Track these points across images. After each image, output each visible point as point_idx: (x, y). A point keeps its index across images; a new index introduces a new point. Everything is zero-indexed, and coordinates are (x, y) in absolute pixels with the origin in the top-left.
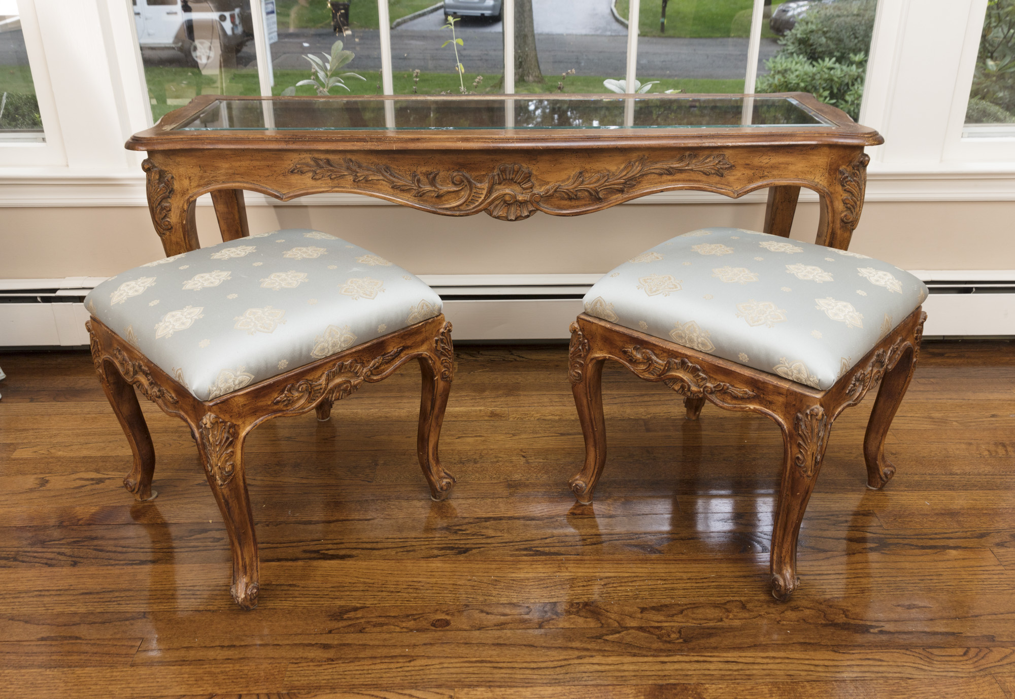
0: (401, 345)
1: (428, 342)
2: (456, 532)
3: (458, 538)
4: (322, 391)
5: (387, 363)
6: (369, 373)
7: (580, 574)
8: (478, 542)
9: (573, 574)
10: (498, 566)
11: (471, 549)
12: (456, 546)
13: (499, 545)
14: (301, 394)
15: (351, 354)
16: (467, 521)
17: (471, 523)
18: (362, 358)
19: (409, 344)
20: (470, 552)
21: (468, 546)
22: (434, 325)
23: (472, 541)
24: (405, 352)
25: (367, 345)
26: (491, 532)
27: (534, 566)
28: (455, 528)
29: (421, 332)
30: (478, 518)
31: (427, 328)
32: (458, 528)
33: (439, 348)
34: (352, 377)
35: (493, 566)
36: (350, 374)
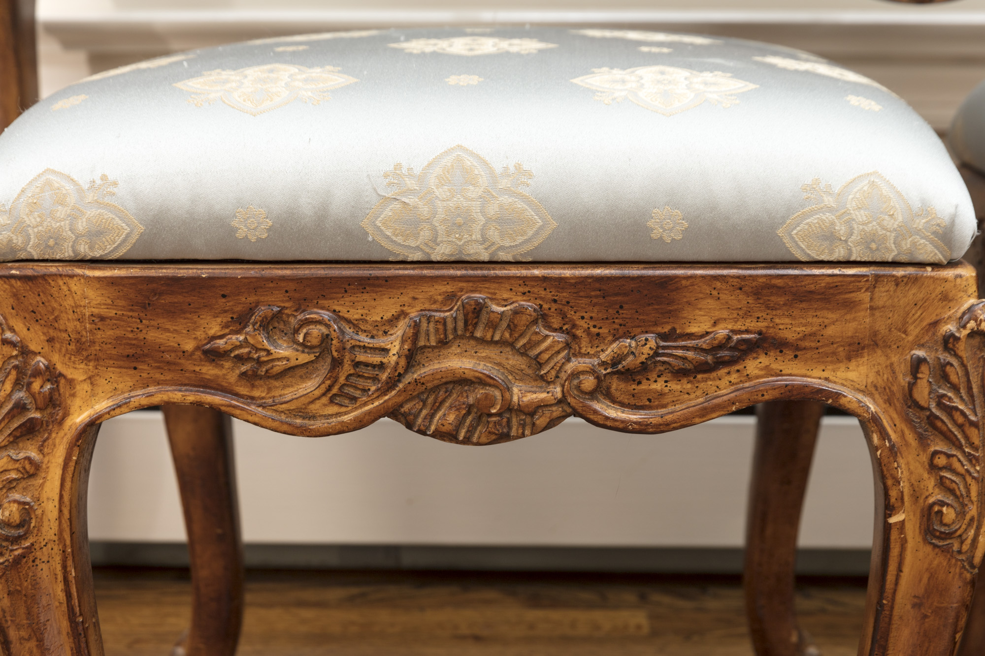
0: (751, 324)
1: (879, 357)
4: (384, 377)
5: (680, 373)
6: (589, 383)
14: (304, 358)
15: (525, 280)
18: (571, 314)
19: (790, 335)
22: (913, 293)
24: (764, 360)
25: (599, 271)
29: (850, 306)
31: (882, 295)
33: (922, 393)
34: (522, 376)
36: (515, 361)
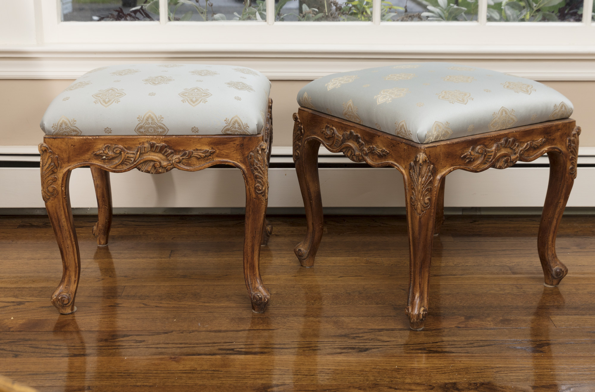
2: (354, 338)
3: (358, 342)
7: (473, 365)
8: (376, 344)
9: (466, 365)
10: (398, 360)
11: (371, 349)
12: (357, 347)
13: (396, 346)
16: (362, 331)
17: (366, 332)
20: (370, 351)
21: (367, 347)
23: (371, 344)
26: (385, 338)
27: (430, 360)
28: (352, 335)
30: (371, 329)
32: (355, 335)
35: (393, 360)
